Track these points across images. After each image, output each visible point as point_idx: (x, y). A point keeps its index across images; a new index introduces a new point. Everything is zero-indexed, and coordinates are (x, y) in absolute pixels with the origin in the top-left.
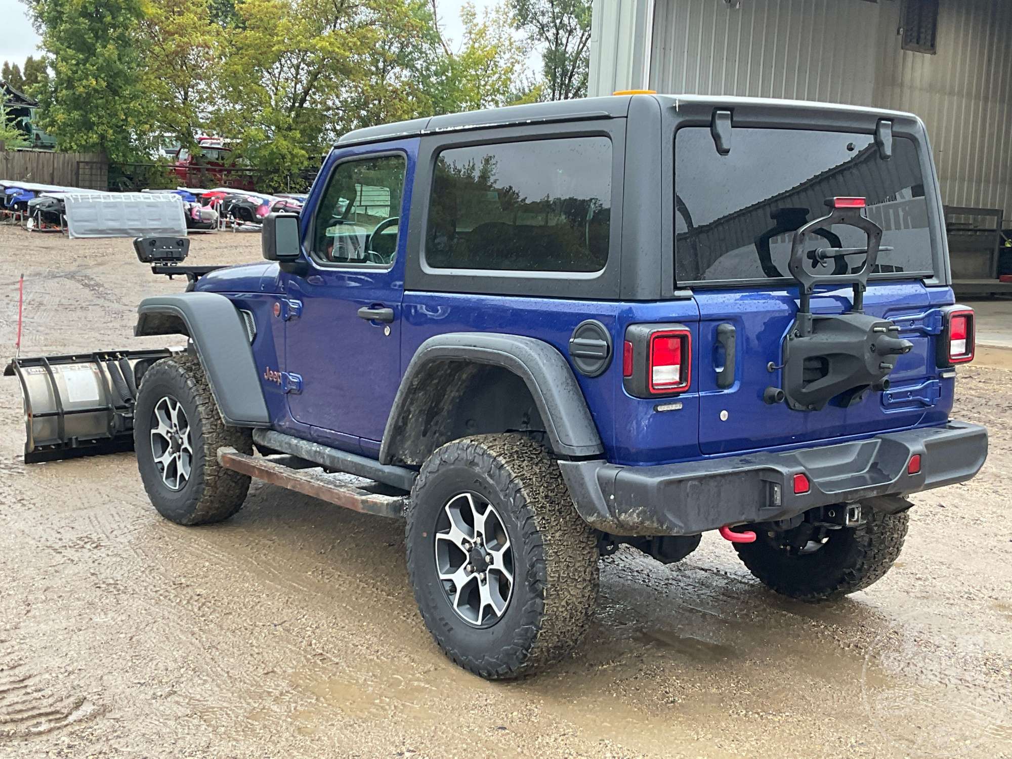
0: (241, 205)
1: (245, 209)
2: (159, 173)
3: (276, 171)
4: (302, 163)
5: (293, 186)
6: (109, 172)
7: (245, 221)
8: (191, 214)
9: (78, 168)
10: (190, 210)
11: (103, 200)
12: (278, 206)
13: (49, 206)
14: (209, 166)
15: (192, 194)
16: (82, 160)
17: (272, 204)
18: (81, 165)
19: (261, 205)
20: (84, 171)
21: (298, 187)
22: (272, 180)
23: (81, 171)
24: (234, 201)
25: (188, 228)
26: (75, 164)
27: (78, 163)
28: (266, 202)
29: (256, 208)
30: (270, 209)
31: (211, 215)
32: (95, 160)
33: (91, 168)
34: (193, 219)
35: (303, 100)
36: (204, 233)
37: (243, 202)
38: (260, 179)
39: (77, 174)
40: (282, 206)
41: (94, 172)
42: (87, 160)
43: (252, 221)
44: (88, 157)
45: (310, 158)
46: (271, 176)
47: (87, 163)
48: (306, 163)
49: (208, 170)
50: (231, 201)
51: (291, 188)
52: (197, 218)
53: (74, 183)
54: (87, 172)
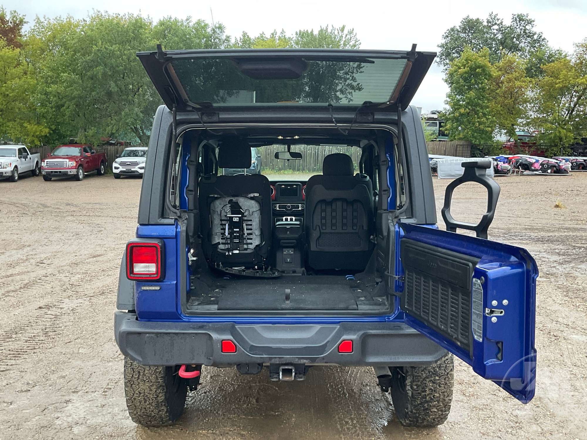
0: (524, 163)
1: (526, 164)
2: (495, 148)
3: (556, 146)
4: (570, 141)
5: (565, 152)
6: (471, 148)
7: (525, 170)
8: (497, 167)
9: (457, 147)
10: (497, 165)
11: (455, 162)
12: (543, 163)
13: (434, 165)
14: (522, 144)
15: (505, 158)
16: (459, 144)
17: (540, 162)
18: (458, 146)
19: (535, 163)
20: (460, 149)
21: (567, 153)
22: (553, 150)
23: (458, 149)
24: (520, 161)
25: (495, 173)
26: (455, 145)
27: (457, 145)
28: (537, 161)
29: (532, 164)
30: (539, 164)
31: (507, 168)
32: (465, 144)
33: (463, 147)
34: (498, 170)
35: (573, 111)
36: (504, 176)
37: (525, 161)
38: (547, 150)
39: (456, 150)
40: (546, 163)
41: (464, 149)
42: (461, 144)
43: (530, 170)
44: (461, 143)
45: (575, 139)
46: (552, 148)
47: (461, 145)
48: (572, 141)
49: (521, 146)
50: (519, 161)
51: (563, 154)
52: (500, 169)
53: (454, 155)
54: (461, 149)
